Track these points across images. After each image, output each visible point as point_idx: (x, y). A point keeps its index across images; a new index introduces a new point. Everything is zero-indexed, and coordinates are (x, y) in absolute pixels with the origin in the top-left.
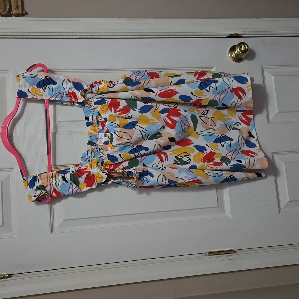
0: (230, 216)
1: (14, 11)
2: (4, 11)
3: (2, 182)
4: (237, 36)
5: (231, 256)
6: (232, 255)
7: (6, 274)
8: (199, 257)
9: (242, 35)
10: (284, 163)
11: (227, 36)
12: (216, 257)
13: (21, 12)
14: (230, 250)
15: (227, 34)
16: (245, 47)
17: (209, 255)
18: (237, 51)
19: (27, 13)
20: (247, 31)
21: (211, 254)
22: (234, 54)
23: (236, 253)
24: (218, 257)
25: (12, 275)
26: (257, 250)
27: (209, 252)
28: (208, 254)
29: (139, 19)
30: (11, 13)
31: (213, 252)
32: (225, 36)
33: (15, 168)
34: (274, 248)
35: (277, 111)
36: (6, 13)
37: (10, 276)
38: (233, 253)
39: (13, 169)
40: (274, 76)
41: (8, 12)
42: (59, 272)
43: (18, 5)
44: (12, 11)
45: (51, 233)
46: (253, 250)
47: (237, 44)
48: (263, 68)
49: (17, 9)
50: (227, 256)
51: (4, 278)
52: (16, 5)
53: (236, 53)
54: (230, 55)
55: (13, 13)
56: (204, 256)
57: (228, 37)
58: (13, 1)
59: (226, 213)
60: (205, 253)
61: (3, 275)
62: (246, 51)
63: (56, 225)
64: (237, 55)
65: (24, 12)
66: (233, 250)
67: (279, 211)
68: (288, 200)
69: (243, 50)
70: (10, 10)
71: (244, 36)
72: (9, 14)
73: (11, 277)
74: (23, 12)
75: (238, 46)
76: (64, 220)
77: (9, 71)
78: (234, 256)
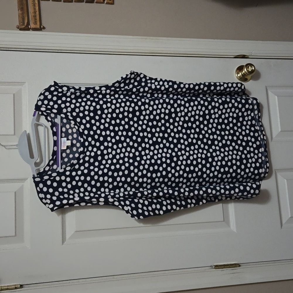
0: (235, 231)
1: (32, 25)
2: (23, 25)
3: (15, 193)
4: (244, 57)
5: (235, 269)
6: (237, 269)
7: (17, 285)
8: (205, 270)
9: (248, 56)
10: (286, 180)
11: (234, 56)
12: (222, 271)
13: (38, 27)
14: (235, 264)
15: (234, 55)
16: (252, 68)
17: (215, 269)
18: (244, 71)
19: (44, 28)
20: (253, 53)
21: (217, 267)
22: (240, 74)
23: (241, 267)
24: (223, 270)
25: (23, 286)
26: (260, 264)
27: (215, 266)
28: (214, 267)
29: (152, 38)
30: (29, 27)
31: (220, 266)
32: (232, 57)
33: (29, 179)
34: (276, 263)
35: (280, 130)
36: (24, 26)
37: (21, 286)
38: (238, 267)
39: (27, 180)
40: (277, 96)
41: (26, 25)
42: (69, 283)
43: (36, 20)
44: (30, 25)
45: (63, 244)
46: (256, 265)
47: (245, 65)
48: (268, 88)
49: (35, 23)
50: (232, 270)
51: (16, 288)
52: (35, 19)
53: (242, 73)
54: (236, 75)
55: (31, 27)
56: (210, 269)
57: (235, 58)
58: (31, 16)
59: (231, 227)
60: (211, 266)
61: (15, 285)
62: (252, 71)
63: (68, 235)
64: (244, 75)
65: (42, 27)
66: (238, 264)
67: (282, 227)
68: (290, 216)
69: (250, 70)
70: (28, 24)
71: (250, 57)
72: (27, 28)
73: (23, 287)
74: (40, 27)
75: (246, 67)
76: (76, 231)
77: (25, 83)
78: (238, 269)
